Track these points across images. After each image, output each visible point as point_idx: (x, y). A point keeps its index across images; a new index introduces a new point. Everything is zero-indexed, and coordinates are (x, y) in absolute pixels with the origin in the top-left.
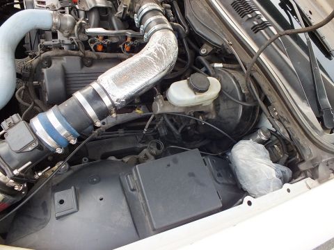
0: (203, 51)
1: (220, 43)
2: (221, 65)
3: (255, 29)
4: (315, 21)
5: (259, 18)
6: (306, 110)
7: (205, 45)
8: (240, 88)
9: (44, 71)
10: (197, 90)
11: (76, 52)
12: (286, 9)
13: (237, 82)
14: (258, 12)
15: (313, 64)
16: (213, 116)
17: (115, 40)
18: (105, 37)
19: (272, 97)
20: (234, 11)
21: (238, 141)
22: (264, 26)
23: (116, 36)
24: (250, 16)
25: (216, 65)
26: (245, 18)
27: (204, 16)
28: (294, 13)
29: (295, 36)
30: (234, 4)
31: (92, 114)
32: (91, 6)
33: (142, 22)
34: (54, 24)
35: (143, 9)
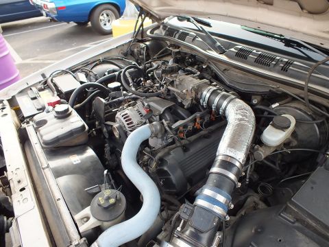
0: (255, 102)
1: (267, 90)
2: (277, 104)
3: (284, 70)
5: (282, 61)
7: (253, 97)
8: (305, 113)
9: (165, 168)
10: (283, 128)
11: (174, 146)
12: (292, 47)
13: (300, 110)
14: (278, 58)
16: (295, 143)
17: (192, 125)
18: (185, 126)
20: (260, 65)
22: (288, 63)
24: (274, 63)
25: (274, 106)
26: (272, 66)
27: (242, 78)
28: (299, 45)
30: (256, 61)
31: (232, 176)
32: (162, 110)
33: (209, 103)
34: (152, 132)
35: (206, 94)
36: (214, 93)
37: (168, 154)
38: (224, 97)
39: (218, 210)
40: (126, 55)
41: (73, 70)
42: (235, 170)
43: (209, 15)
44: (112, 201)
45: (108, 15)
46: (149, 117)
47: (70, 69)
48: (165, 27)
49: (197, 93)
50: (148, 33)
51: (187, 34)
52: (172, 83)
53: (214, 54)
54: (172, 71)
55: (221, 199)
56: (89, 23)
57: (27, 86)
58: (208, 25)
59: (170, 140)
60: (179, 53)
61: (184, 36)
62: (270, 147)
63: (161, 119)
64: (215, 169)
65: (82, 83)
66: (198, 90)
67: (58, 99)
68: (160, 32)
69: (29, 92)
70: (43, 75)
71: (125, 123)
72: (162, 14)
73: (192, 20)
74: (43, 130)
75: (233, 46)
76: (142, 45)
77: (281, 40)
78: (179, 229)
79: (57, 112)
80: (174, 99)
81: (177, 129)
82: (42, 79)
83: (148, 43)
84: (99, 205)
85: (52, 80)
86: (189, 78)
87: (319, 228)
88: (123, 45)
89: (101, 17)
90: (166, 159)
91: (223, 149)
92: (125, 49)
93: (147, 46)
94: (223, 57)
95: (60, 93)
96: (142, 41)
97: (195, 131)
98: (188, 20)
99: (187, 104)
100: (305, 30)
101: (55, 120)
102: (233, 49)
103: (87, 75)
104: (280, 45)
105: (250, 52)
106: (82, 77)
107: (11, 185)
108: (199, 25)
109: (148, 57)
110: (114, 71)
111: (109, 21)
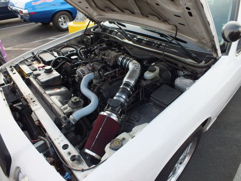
0: (145, 63)
1: (149, 57)
2: (154, 63)
3: (158, 48)
5: (157, 43)
6: (189, 61)
8: (165, 66)
9: (101, 91)
10: (152, 71)
11: (105, 82)
12: (163, 37)
13: (163, 65)
14: (155, 42)
15: (182, 47)
17: (114, 74)
18: (111, 74)
19: (176, 62)
20: (147, 46)
21: (175, 80)
22: (160, 45)
23: (114, 72)
24: (153, 44)
25: (152, 64)
26: (152, 46)
28: (167, 36)
29: (171, 42)
30: (146, 43)
31: (129, 89)
32: (99, 67)
34: (95, 76)
35: (120, 59)
36: (124, 58)
37: (102, 85)
38: (128, 60)
39: (122, 100)
40: (79, 43)
41: (50, 51)
42: (130, 87)
44: (78, 100)
45: (64, 18)
46: (93, 70)
47: (48, 50)
48: (101, 27)
49: (116, 59)
50: (92, 30)
51: (113, 31)
52: (104, 55)
53: (126, 41)
54: (104, 49)
55: (124, 97)
56: (51, 23)
57: (23, 59)
58: (124, 26)
59: (103, 79)
60: (108, 41)
61: (111, 32)
62: (147, 80)
63: (99, 72)
64: (121, 87)
65: (56, 57)
66: (116, 57)
67: (43, 65)
68: (99, 30)
69: (26, 62)
70: (33, 53)
71: (81, 74)
72: (100, 20)
73: (116, 23)
74: (39, 78)
75: (135, 37)
76: (89, 37)
77: (159, 33)
78: (106, 108)
79: (46, 70)
80: (106, 63)
81: (107, 76)
82: (32, 55)
83: (92, 36)
84: (72, 102)
85: (38, 56)
86: (113, 52)
87: (160, 104)
88: (77, 37)
89: (60, 20)
90: (101, 87)
91: (125, 79)
92: (79, 39)
93: (91, 37)
94: (131, 43)
95: (44, 62)
96: (89, 35)
97: (115, 77)
98: (114, 23)
99: (111, 64)
100: (163, 28)
101: (45, 74)
102: (135, 38)
103: (58, 53)
104: (158, 36)
105: (143, 40)
106: (56, 54)
107: (28, 101)
108: (120, 26)
109: (92, 43)
110: (73, 51)
111: (65, 22)
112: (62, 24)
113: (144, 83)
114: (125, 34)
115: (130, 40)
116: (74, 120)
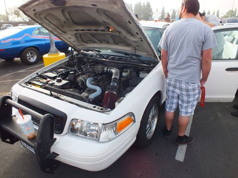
4: (133, 53)
10: (127, 72)
12: (127, 55)
24: (122, 59)
25: (124, 70)
28: (129, 54)
30: (118, 60)
33: (107, 71)
35: (105, 69)
36: (107, 68)
38: (110, 69)
41: (50, 71)
42: (117, 80)
43: (101, 48)
45: (31, 54)
47: (48, 71)
48: (82, 54)
62: (124, 77)
64: (112, 80)
69: (34, 79)
73: (94, 50)
74: (55, 84)
75: (110, 57)
77: (124, 54)
82: (37, 75)
85: (43, 74)
86: (99, 66)
89: (28, 55)
91: (113, 77)
95: (50, 78)
98: (91, 51)
101: (57, 82)
103: (56, 72)
104: (124, 55)
105: (115, 58)
111: (32, 57)
112: (30, 59)
113: (123, 79)
114: (102, 56)
115: (107, 59)
116: (92, 99)
